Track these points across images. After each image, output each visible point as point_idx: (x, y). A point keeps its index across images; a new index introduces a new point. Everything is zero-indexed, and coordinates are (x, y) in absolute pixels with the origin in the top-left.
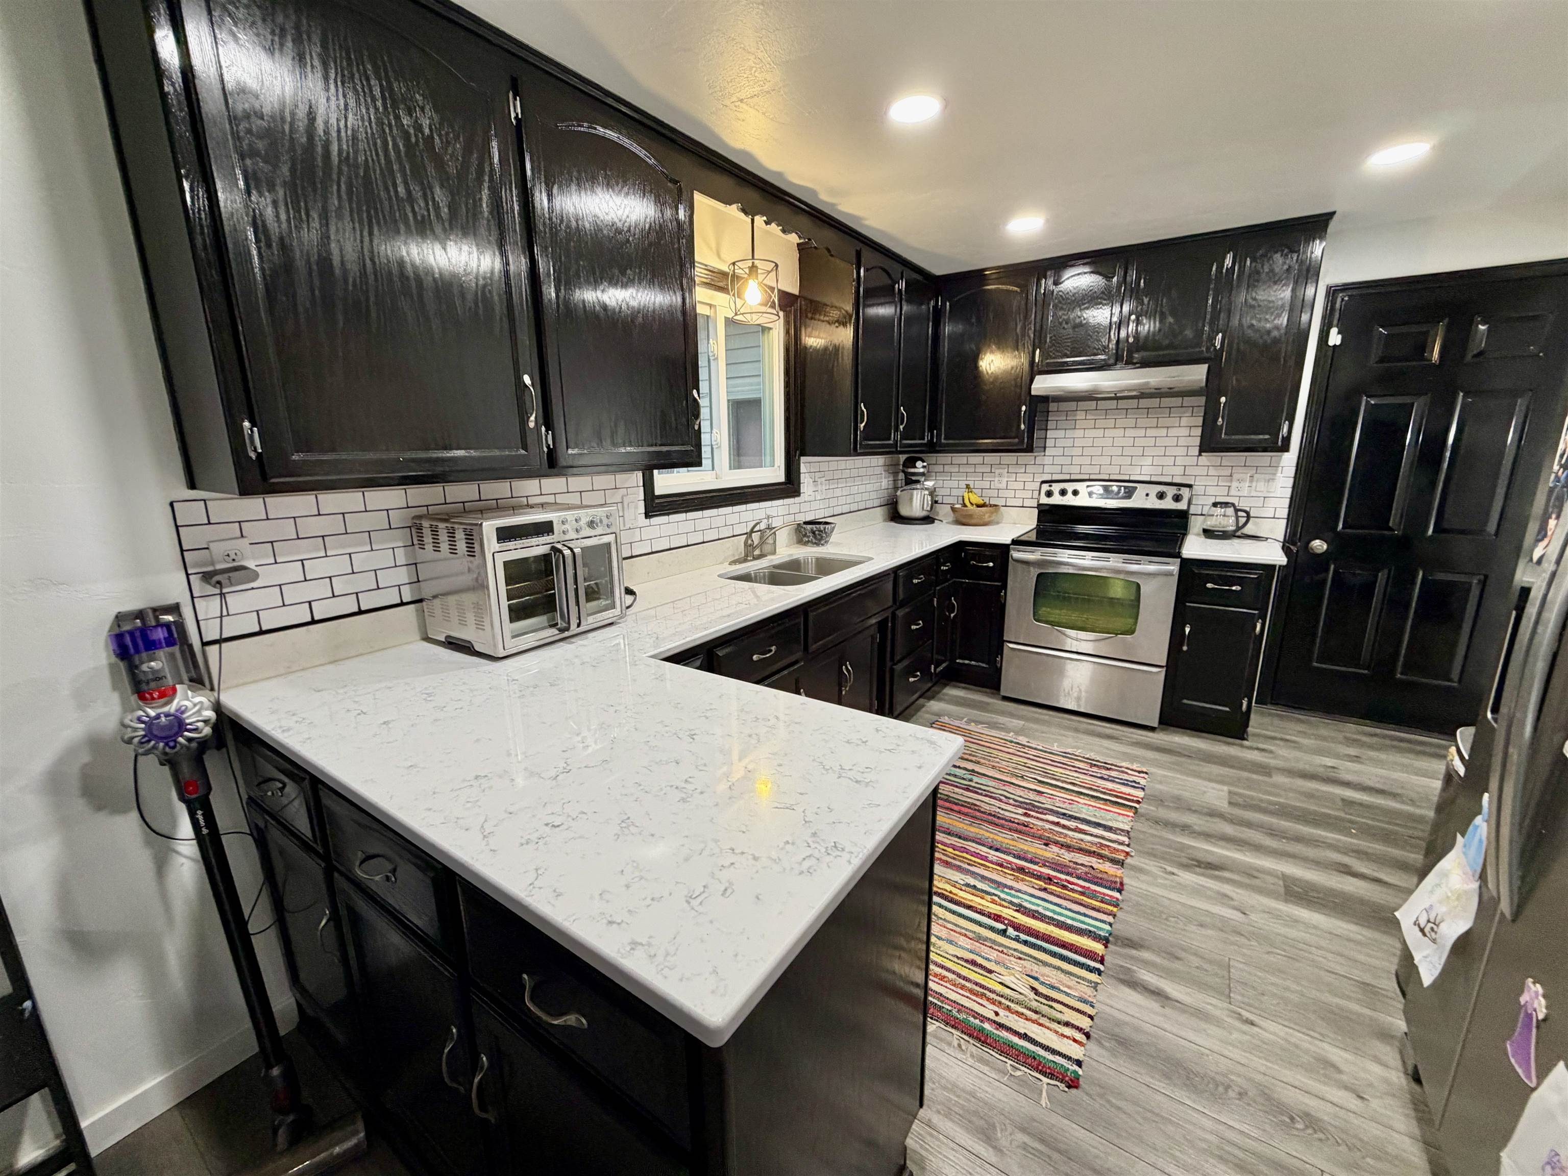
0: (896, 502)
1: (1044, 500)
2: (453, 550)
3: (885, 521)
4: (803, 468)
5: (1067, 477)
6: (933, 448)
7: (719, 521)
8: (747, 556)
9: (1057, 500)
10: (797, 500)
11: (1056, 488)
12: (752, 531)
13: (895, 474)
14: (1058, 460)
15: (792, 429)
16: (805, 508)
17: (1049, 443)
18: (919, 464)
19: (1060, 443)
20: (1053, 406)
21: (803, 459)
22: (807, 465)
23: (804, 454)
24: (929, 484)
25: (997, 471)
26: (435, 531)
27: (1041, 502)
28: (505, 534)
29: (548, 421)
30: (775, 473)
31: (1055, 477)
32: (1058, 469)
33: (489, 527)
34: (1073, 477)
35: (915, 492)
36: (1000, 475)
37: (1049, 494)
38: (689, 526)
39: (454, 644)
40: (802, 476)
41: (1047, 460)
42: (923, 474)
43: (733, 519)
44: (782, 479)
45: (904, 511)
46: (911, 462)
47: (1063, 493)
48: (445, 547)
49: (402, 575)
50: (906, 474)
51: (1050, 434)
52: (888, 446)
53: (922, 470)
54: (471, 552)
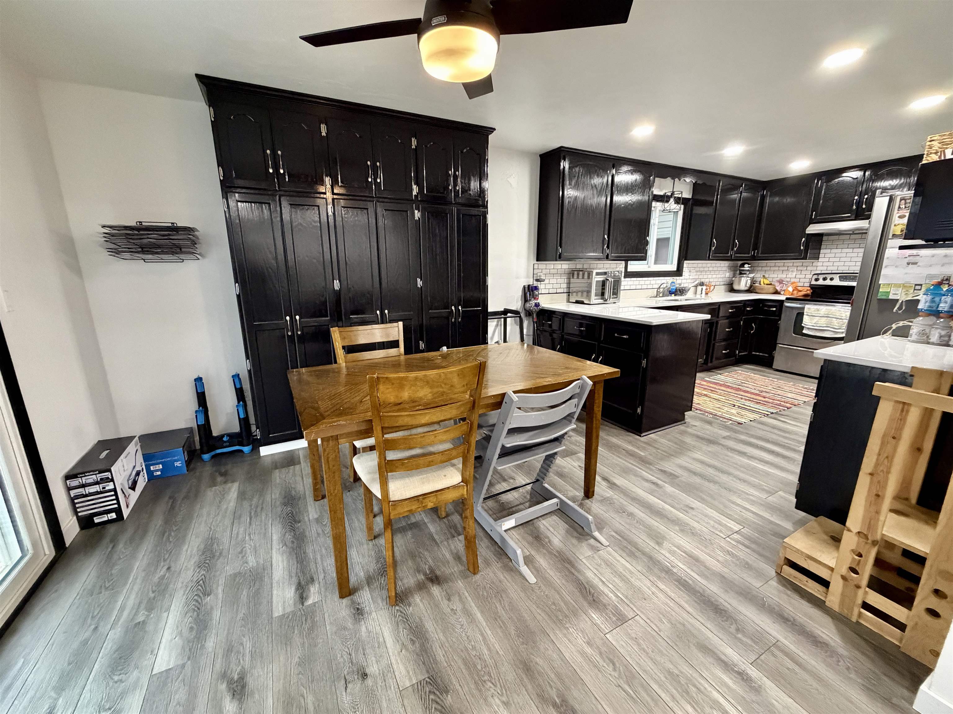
0: (732, 283)
1: (814, 283)
2: (583, 278)
3: (726, 292)
4: (685, 265)
5: (830, 272)
6: (754, 258)
7: (648, 282)
8: (657, 295)
9: (821, 282)
10: (681, 278)
11: (821, 277)
12: (659, 288)
13: (735, 271)
14: (825, 264)
15: (682, 250)
16: (684, 281)
17: (821, 255)
18: (746, 266)
19: (827, 256)
20: (825, 238)
21: (685, 262)
22: (687, 264)
23: (686, 259)
24: (751, 275)
25: (791, 270)
26: (578, 275)
27: (812, 283)
28: (598, 274)
29: (608, 247)
30: (674, 268)
31: (823, 272)
32: (825, 268)
33: (595, 272)
34: (833, 272)
35: (743, 278)
36: (792, 271)
37: (817, 280)
38: (637, 283)
39: (577, 302)
40: (684, 269)
41: (820, 264)
42: (748, 270)
43: (653, 282)
44: (675, 269)
45: (736, 287)
46: (743, 265)
47: (825, 279)
48: (581, 276)
49: (565, 286)
50: (740, 270)
51: (822, 251)
52: (728, 257)
53: (748, 269)
54: (589, 278)
